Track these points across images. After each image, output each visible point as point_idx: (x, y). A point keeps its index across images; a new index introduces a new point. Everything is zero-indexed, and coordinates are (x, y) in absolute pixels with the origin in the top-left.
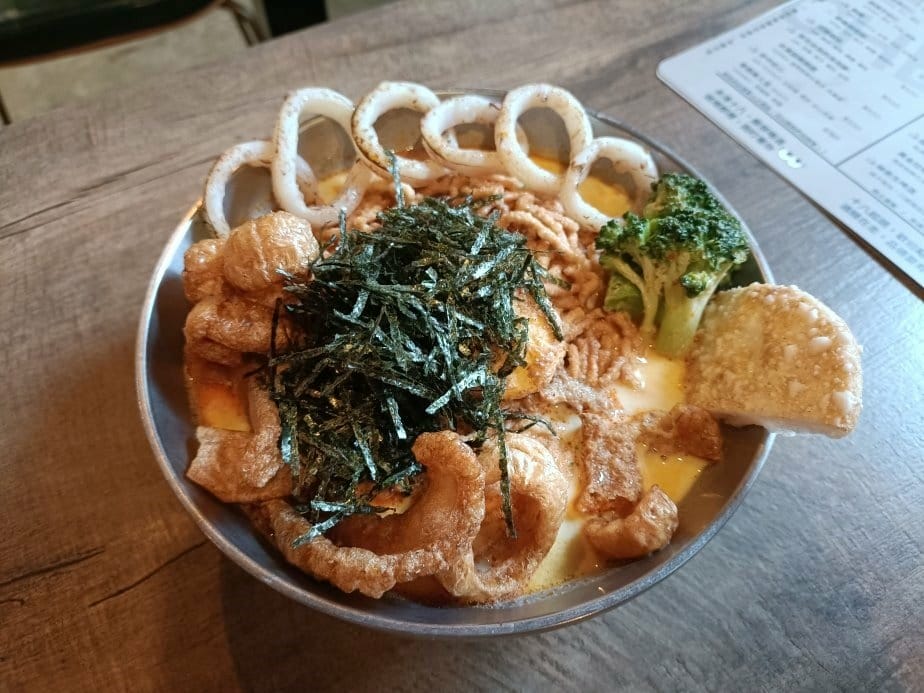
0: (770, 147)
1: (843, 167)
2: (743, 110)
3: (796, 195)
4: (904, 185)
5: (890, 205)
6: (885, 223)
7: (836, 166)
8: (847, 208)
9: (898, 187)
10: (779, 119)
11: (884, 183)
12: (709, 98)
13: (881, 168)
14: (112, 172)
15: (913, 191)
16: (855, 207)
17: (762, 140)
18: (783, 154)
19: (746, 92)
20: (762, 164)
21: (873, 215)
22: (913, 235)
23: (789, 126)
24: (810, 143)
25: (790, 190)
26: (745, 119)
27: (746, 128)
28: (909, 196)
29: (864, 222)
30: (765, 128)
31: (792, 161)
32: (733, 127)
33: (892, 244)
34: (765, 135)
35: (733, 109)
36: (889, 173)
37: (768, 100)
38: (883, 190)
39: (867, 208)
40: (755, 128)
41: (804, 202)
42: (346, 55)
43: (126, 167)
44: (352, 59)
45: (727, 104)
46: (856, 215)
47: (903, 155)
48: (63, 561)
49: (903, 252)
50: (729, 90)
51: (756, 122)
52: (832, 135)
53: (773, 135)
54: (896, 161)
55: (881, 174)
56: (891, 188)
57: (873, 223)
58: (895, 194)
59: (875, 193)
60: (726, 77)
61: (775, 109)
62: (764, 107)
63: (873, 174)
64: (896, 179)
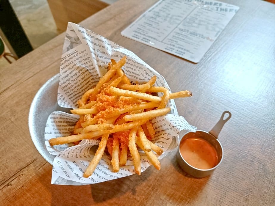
0: (148, 42)
1: (163, 41)
2: (140, 37)
4: (175, 41)
5: (174, 46)
6: (174, 49)
7: (162, 42)
8: (166, 49)
9: (174, 42)
10: (148, 36)
12: (133, 36)
13: (170, 40)
14: (5, 88)
15: (177, 42)
16: (167, 48)
17: (146, 41)
18: (151, 43)
19: (140, 33)
20: (147, 45)
21: (171, 48)
22: (179, 50)
23: (150, 37)
24: (156, 39)
26: (141, 38)
27: (142, 40)
28: (177, 43)
30: (146, 39)
31: (153, 44)
32: (139, 40)
33: (176, 53)
34: (146, 40)
35: (138, 37)
36: (172, 40)
37: (145, 34)
39: (169, 48)
41: (157, 50)
43: (9, 86)
45: (137, 37)
46: (168, 49)
47: (174, 36)
48: (28, 164)
49: (178, 53)
50: (136, 34)
51: (144, 38)
52: (159, 36)
53: (148, 40)
54: (173, 38)
55: (170, 41)
56: (173, 43)
57: (171, 50)
59: (170, 44)
60: (135, 31)
61: (147, 35)
62: (144, 35)
63: (169, 41)
64: (174, 41)
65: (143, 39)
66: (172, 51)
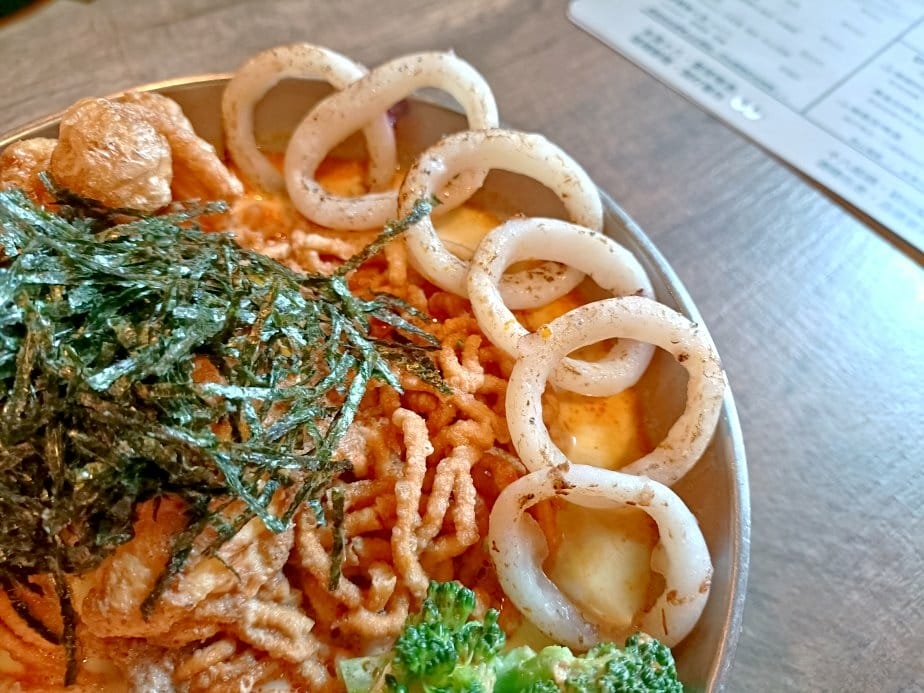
0: (719, 96)
1: (814, 113)
2: (679, 52)
3: (758, 154)
4: (887, 130)
5: (871, 153)
6: (873, 180)
7: (803, 113)
8: (824, 165)
9: (879, 132)
10: (725, 59)
11: (863, 129)
12: (637, 40)
13: (856, 111)
15: (897, 136)
16: (833, 162)
17: (708, 88)
18: (736, 103)
19: (680, 29)
20: (713, 118)
21: (857, 171)
22: (907, 191)
23: (738, 67)
24: (767, 87)
25: (752, 148)
26: (683, 63)
27: (687, 74)
28: (893, 142)
29: (848, 181)
30: (709, 72)
31: (749, 113)
32: (670, 73)
33: (886, 206)
34: (711, 81)
35: (667, 52)
36: (866, 116)
37: (708, 38)
38: (863, 138)
39: (848, 163)
40: (699, 74)
41: (770, 163)
42: (164, 24)
44: (173, 28)
45: (660, 47)
46: (837, 173)
47: (878, 92)
49: (900, 216)
50: (659, 28)
51: (698, 65)
52: (792, 74)
53: (720, 80)
54: (871, 101)
55: (857, 118)
56: (870, 134)
57: (858, 180)
58: (877, 141)
59: (854, 143)
60: (653, 13)
61: (718, 48)
62: (705, 46)
63: (847, 119)
64: (875, 123)
65: (694, 72)
66: (861, 189)
